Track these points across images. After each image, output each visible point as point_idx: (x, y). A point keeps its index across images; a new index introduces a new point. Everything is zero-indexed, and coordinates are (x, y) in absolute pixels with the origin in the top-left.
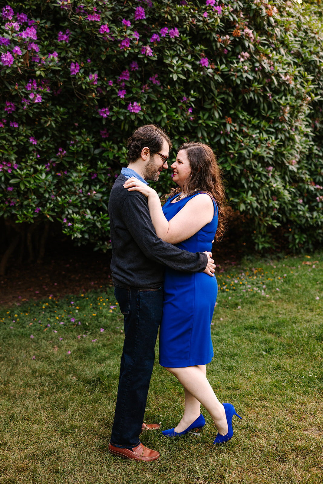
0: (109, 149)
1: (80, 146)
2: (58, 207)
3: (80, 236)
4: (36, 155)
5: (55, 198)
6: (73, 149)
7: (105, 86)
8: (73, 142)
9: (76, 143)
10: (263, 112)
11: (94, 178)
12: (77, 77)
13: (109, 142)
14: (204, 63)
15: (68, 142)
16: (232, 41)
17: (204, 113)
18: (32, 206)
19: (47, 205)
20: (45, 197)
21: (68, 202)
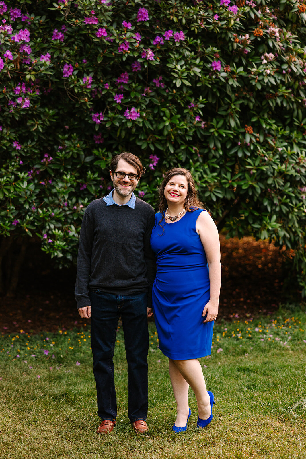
0: (102, 157)
1: (69, 153)
2: (39, 221)
3: (60, 255)
4: (19, 161)
5: (36, 210)
6: (61, 156)
7: (100, 89)
8: (62, 148)
9: (65, 148)
10: (296, 120)
11: (83, 189)
12: (69, 80)
13: (102, 150)
14: (216, 66)
15: (55, 147)
16: (253, 42)
17: (218, 120)
18: (9, 217)
19: (26, 217)
20: (25, 208)
21: (50, 216)
